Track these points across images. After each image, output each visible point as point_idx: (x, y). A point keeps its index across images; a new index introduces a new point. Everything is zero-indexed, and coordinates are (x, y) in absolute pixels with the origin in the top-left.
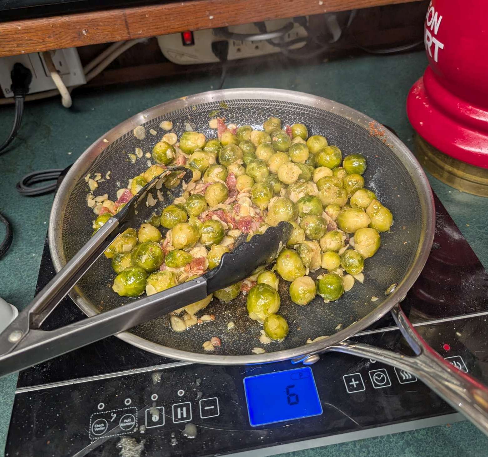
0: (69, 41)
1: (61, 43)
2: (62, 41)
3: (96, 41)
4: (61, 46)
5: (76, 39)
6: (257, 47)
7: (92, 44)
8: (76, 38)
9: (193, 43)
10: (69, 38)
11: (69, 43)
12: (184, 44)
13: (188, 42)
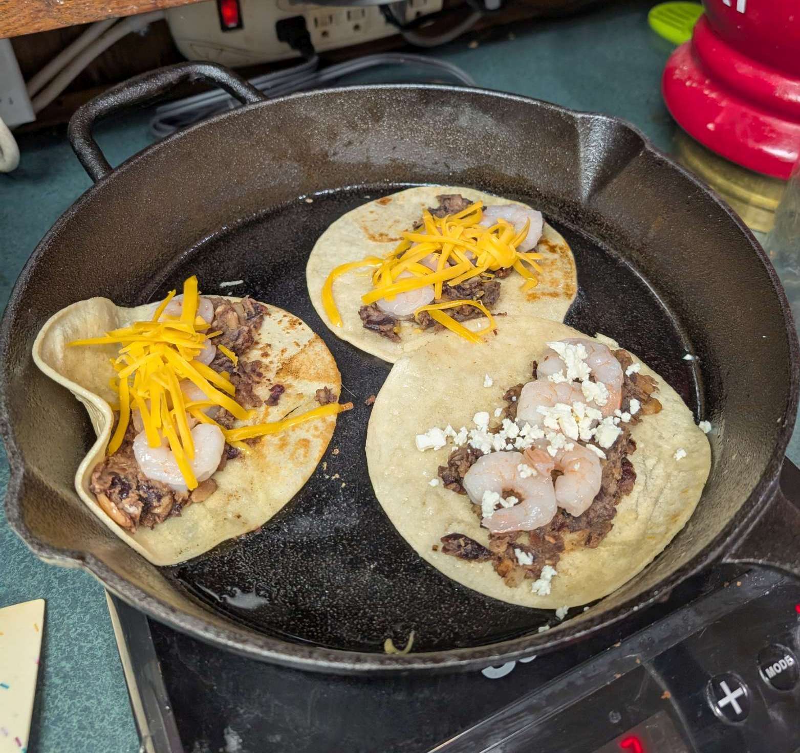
0: (27, 20)
1: (9, 24)
2: (11, 20)
3: (85, 16)
4: (8, 31)
5: (41, 15)
6: (357, 27)
7: (76, 23)
8: (40, 11)
9: (240, 26)
10: (27, 11)
11: (27, 23)
12: (225, 28)
13: (232, 25)
